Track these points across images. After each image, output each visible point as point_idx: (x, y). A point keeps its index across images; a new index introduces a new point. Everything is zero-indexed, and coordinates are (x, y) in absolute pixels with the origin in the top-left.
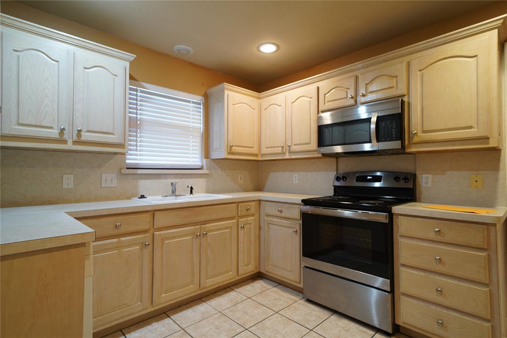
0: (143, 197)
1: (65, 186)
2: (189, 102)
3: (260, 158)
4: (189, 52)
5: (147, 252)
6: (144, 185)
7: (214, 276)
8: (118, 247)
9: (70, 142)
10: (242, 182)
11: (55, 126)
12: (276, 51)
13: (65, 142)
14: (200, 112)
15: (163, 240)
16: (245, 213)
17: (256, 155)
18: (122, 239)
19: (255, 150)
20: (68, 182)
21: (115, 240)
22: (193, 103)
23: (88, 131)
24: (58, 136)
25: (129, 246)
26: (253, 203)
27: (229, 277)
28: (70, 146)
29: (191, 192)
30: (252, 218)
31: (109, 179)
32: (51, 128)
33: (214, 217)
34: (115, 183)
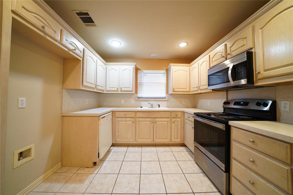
0: (141, 107)
1: (122, 103)
2: (160, 73)
3: (191, 93)
4: (156, 56)
5: (134, 124)
6: (143, 103)
7: (160, 139)
8: (126, 121)
9: (119, 91)
10: (185, 104)
11: (116, 87)
12: (187, 46)
13: (118, 91)
14: (165, 76)
15: (139, 121)
16: (175, 116)
17: (189, 92)
18: (127, 119)
19: (188, 90)
20: (123, 102)
21: (125, 119)
22: (162, 73)
23: (123, 88)
24: (116, 90)
25: (129, 121)
26: (180, 113)
27: (166, 141)
28: (119, 92)
29: (159, 107)
30: (179, 119)
31: (133, 101)
32: (115, 88)
33: (159, 116)
34: (134, 103)
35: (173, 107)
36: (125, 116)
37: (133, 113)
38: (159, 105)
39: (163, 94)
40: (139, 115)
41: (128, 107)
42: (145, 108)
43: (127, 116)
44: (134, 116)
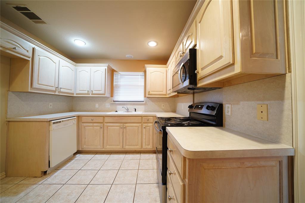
0: (116, 111)
1: (96, 107)
2: (139, 75)
3: (168, 96)
4: (132, 57)
5: (102, 130)
6: (119, 107)
7: (130, 145)
8: (93, 126)
10: (164, 107)
12: (156, 46)
13: (89, 94)
14: (143, 78)
15: (107, 127)
16: (147, 121)
18: (94, 124)
20: (97, 106)
21: (92, 124)
22: (140, 75)
23: (95, 91)
24: (87, 93)
25: (96, 127)
26: (152, 117)
27: (137, 148)
28: (91, 95)
29: (135, 111)
30: (151, 124)
31: (107, 105)
32: (86, 91)
33: (129, 121)
34: (109, 106)
35: (151, 112)
36: (92, 121)
37: (101, 117)
38: (135, 109)
39: (141, 98)
40: (107, 120)
41: (102, 111)
42: (120, 113)
43: (94, 121)
44: (102, 121)
